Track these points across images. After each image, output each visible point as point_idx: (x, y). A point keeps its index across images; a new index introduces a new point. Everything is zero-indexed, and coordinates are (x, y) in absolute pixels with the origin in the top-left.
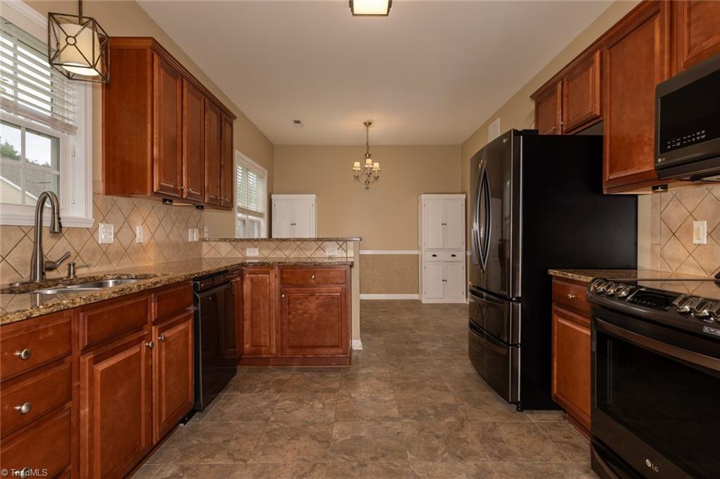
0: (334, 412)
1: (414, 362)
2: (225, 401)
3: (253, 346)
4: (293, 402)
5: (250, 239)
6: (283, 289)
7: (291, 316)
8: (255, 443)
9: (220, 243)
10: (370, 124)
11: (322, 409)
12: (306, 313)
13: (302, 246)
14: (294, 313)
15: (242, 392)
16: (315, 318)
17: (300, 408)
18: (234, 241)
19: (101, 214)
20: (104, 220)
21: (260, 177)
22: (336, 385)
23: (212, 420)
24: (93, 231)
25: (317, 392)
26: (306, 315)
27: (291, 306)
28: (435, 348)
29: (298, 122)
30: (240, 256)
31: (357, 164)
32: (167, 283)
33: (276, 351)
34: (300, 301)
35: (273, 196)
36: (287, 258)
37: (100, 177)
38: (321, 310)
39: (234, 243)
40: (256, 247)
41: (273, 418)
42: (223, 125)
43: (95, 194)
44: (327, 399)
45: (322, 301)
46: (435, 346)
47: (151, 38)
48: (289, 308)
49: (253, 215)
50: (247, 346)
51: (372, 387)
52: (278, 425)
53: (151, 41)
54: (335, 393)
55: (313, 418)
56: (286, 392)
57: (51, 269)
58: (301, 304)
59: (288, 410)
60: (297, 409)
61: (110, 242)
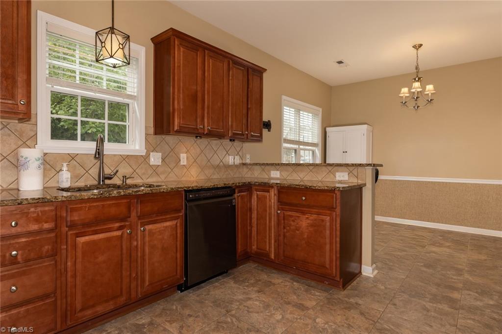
0: (284, 329)
1: (428, 311)
2: (219, 285)
3: (257, 248)
4: (261, 305)
5: (273, 164)
6: (280, 206)
7: (285, 230)
8: (204, 326)
9: (254, 166)
10: (421, 45)
11: (278, 321)
12: (298, 230)
13: (314, 170)
14: (288, 228)
15: (235, 282)
16: (306, 236)
17: (262, 312)
18: (262, 165)
19: (151, 147)
20: (154, 150)
21: (315, 115)
22: (310, 303)
23: (197, 296)
24: (146, 158)
25: (289, 303)
26: (297, 232)
27: (286, 221)
28: (479, 303)
29: (340, 62)
30: (267, 177)
31: (405, 90)
32: (150, 192)
33: (275, 257)
34: (293, 219)
35: (328, 129)
36: (302, 181)
37: (152, 124)
38: (311, 229)
39: (263, 167)
40: (278, 170)
41: (233, 312)
42: (250, 77)
43: (147, 134)
44: (291, 313)
45: (312, 222)
46: (481, 301)
47: (171, 28)
48: (284, 223)
49: (303, 145)
50: (254, 247)
51: (347, 319)
52: (231, 319)
53: (171, 30)
54: (303, 310)
55: (261, 326)
56: (265, 294)
57: (110, 178)
58: (293, 221)
59: (250, 310)
60: (258, 313)
61: (159, 164)
